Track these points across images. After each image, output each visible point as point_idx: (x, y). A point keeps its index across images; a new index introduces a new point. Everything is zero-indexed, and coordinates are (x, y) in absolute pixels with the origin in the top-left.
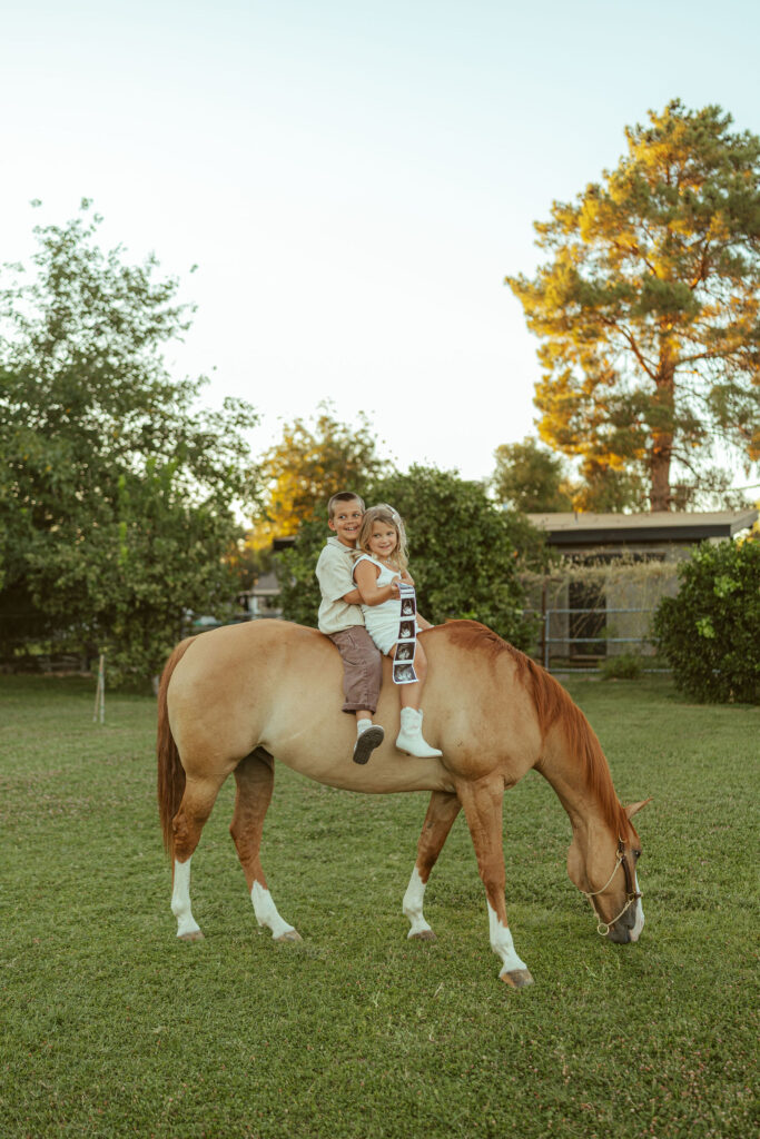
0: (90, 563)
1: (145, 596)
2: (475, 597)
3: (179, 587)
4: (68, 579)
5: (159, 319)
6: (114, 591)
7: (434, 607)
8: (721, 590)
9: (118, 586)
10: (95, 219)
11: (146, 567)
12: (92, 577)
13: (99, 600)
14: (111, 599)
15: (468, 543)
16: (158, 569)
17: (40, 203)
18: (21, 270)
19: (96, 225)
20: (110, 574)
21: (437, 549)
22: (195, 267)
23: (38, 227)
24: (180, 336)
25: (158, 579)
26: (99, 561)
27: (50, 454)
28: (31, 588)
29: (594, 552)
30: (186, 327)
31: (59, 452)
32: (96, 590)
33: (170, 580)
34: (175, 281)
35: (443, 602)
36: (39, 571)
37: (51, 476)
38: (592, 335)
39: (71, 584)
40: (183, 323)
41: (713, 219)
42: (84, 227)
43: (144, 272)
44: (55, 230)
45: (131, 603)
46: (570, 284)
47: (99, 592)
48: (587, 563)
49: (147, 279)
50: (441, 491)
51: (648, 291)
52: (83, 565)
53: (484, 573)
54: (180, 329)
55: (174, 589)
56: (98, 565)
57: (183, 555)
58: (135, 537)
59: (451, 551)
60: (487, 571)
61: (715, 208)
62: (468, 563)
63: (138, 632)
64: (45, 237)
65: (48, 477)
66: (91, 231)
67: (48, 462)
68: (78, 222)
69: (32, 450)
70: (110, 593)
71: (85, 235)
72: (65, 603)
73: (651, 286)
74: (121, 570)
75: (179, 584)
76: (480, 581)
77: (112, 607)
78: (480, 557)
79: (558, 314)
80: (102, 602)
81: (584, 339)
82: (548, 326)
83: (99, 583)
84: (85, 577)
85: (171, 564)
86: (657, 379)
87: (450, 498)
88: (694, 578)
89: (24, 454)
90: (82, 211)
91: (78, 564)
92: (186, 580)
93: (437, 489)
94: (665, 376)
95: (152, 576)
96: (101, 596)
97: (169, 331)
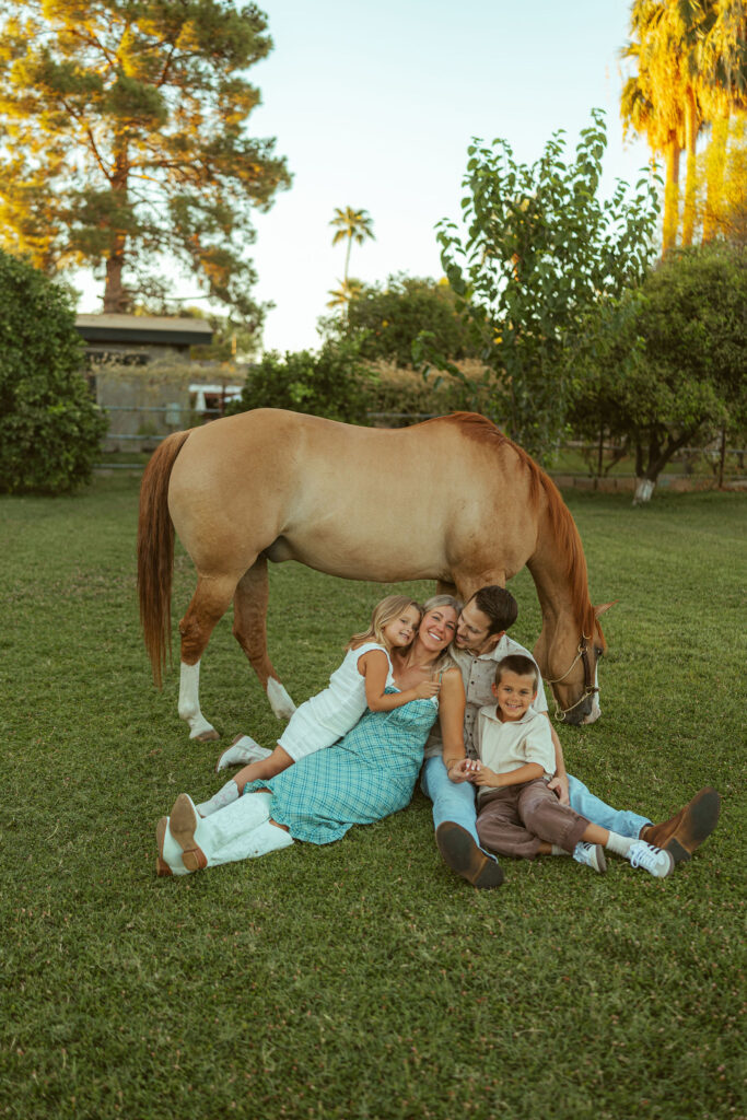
2: (54, 390)
7: (19, 399)
8: (297, 396)
15: (47, 333)
21: (14, 338)
29: (130, 352)
35: (28, 394)
38: (61, 123)
41: (184, 26)
46: (40, 63)
48: (126, 362)
50: (17, 275)
51: (120, 87)
53: (60, 367)
59: (27, 341)
60: (62, 363)
61: (188, 16)
62: (46, 353)
73: (125, 83)
76: (56, 374)
78: (59, 350)
79: (21, 94)
81: (55, 126)
82: (10, 105)
86: (113, 180)
87: (25, 284)
88: (265, 384)
93: (13, 274)
94: (120, 177)
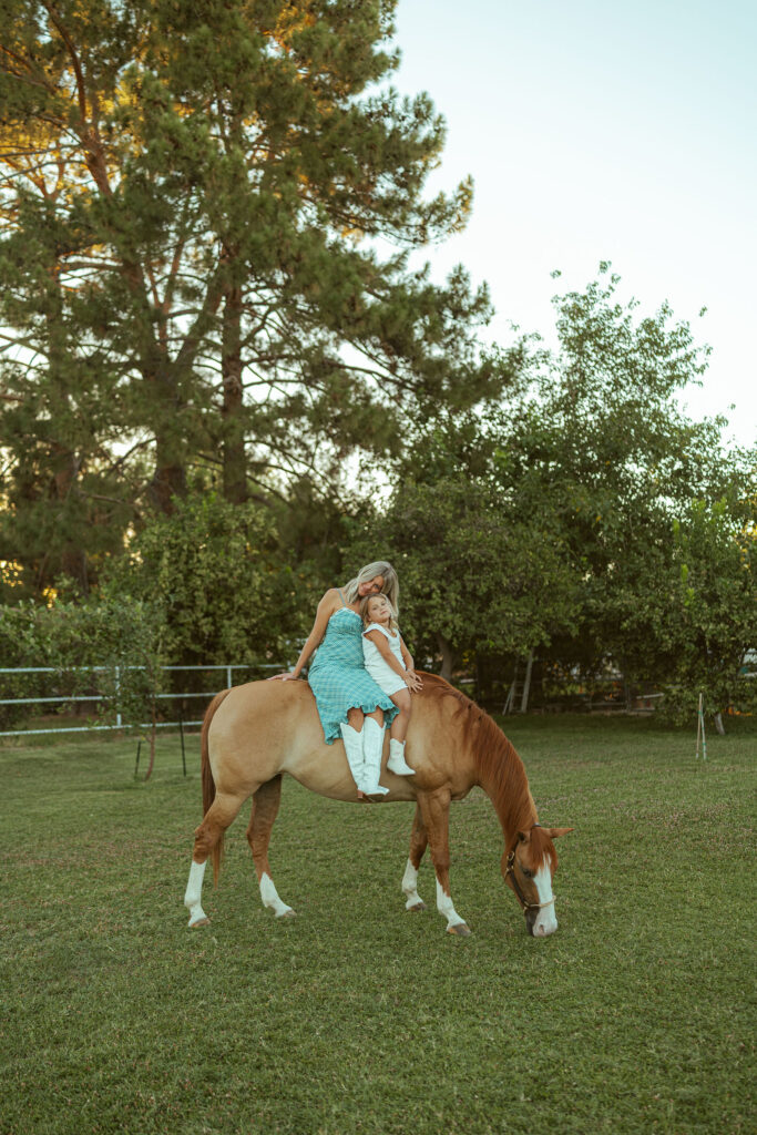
0: (653, 606)
1: (713, 636)
3: (746, 625)
4: (632, 622)
5: (672, 366)
6: (679, 632)
9: (683, 626)
10: (613, 278)
11: (711, 607)
12: (656, 619)
13: (666, 641)
14: (677, 640)
16: (724, 608)
17: (559, 273)
18: (539, 339)
19: (613, 285)
20: (673, 615)
22: (704, 310)
23: (556, 297)
24: (696, 380)
25: (724, 618)
26: (661, 604)
27: (599, 505)
28: (592, 632)
30: (701, 370)
31: (607, 502)
32: (662, 631)
33: (735, 618)
34: (685, 326)
36: (601, 614)
37: (602, 525)
39: (635, 626)
40: (698, 366)
42: (602, 287)
43: (658, 322)
44: (573, 296)
45: (700, 642)
47: (665, 633)
49: (661, 329)
52: (647, 607)
54: (695, 374)
55: (742, 626)
56: (661, 607)
57: (747, 594)
58: (693, 578)
64: (562, 304)
66: (610, 291)
68: (596, 285)
69: (584, 503)
70: (675, 633)
71: (603, 297)
75: (746, 622)
77: (679, 647)
80: (669, 643)
83: (664, 625)
84: (650, 619)
85: (735, 603)
90: (600, 274)
91: (641, 607)
95: (717, 616)
96: (667, 637)
97: (686, 376)
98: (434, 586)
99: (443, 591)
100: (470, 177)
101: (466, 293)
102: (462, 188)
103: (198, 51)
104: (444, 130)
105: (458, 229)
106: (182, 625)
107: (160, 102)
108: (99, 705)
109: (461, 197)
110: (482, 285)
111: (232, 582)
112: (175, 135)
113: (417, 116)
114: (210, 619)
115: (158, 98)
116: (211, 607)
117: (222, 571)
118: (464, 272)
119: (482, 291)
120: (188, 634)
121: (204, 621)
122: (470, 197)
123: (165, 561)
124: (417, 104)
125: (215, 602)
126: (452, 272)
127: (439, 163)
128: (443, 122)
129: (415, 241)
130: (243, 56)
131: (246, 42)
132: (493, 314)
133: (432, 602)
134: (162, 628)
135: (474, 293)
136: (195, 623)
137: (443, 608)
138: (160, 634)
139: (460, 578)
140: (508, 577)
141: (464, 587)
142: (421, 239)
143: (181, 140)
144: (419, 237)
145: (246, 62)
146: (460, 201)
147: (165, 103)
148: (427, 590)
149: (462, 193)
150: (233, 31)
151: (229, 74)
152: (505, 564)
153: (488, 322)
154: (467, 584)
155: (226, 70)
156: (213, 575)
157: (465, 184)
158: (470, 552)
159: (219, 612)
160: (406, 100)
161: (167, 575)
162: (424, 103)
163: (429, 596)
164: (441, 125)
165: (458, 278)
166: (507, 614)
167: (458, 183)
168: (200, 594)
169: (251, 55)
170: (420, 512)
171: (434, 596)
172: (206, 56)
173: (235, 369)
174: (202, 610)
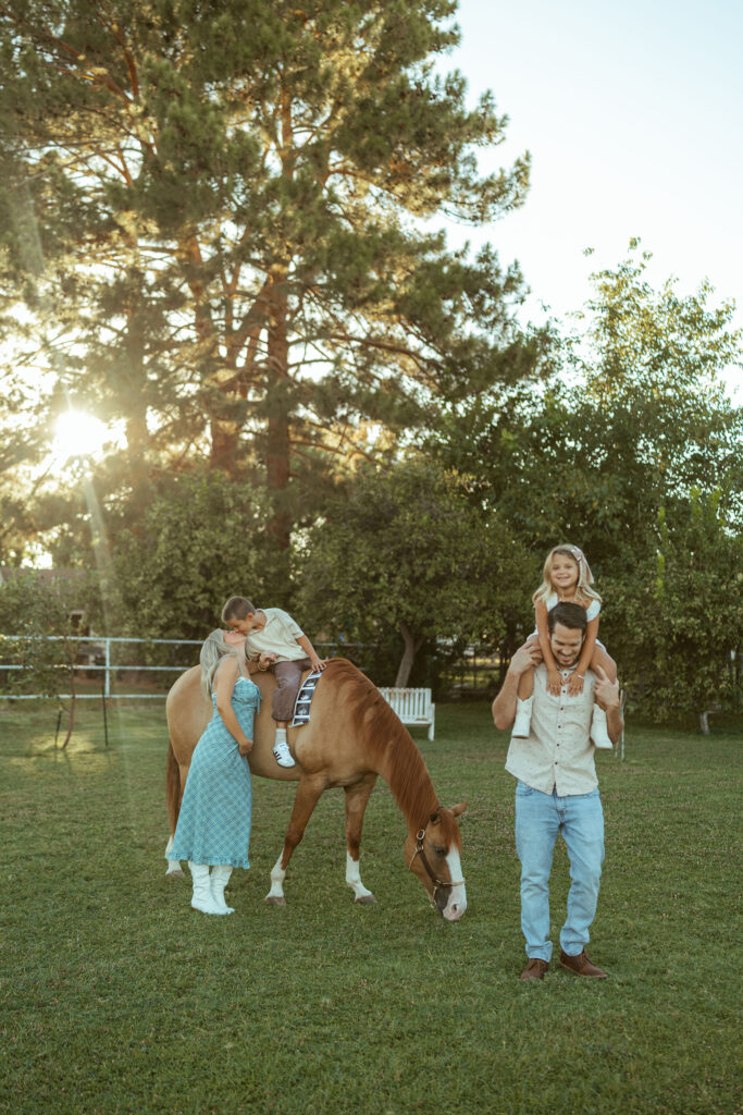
0: (629, 597)
1: (682, 630)
3: (719, 621)
4: (608, 613)
5: (715, 346)
6: (653, 624)
9: (657, 619)
10: (645, 256)
11: (683, 601)
12: (631, 610)
13: (638, 634)
14: (650, 633)
16: (697, 602)
17: (591, 251)
18: (581, 317)
19: (645, 262)
20: (649, 608)
23: (593, 275)
25: (697, 612)
26: (639, 595)
27: (596, 490)
31: (604, 489)
32: (634, 624)
33: (709, 614)
34: (731, 303)
37: (598, 511)
42: (635, 266)
43: (699, 301)
44: (607, 273)
45: (669, 638)
47: (638, 625)
49: (702, 307)
52: (622, 598)
55: (714, 623)
56: (638, 599)
57: (724, 587)
63: (681, 667)
64: (600, 282)
65: (595, 512)
66: (641, 269)
67: (594, 499)
68: (629, 262)
69: (579, 486)
70: (649, 626)
71: (635, 274)
72: (610, 636)
74: (658, 603)
75: (719, 618)
77: (651, 641)
80: (641, 636)
83: (638, 617)
84: (624, 611)
85: (709, 597)
89: (571, 492)
90: (631, 251)
91: (618, 597)
92: (726, 613)
95: (690, 609)
96: (640, 630)
97: (727, 357)
98: (381, 570)
99: (391, 575)
100: (527, 153)
101: (498, 273)
102: (518, 163)
103: (220, 39)
104: (493, 106)
105: (516, 205)
106: (180, 599)
107: (174, 91)
108: (9, 675)
109: (517, 174)
110: (513, 263)
111: (227, 559)
112: (181, 123)
113: (448, 94)
114: (207, 595)
115: (172, 87)
116: (209, 584)
117: (218, 549)
118: (492, 250)
119: (513, 269)
120: (185, 609)
121: (200, 597)
122: (526, 174)
123: (162, 537)
124: (448, 81)
125: (214, 579)
126: (480, 250)
127: (504, 139)
128: (492, 98)
129: (475, 218)
130: (262, 42)
131: (266, 28)
132: (529, 292)
133: (377, 586)
134: (155, 602)
135: (504, 273)
136: (192, 598)
137: (390, 593)
138: (153, 608)
139: (410, 563)
140: (456, 562)
141: (413, 572)
142: (480, 216)
143: (188, 127)
144: (479, 214)
145: (266, 48)
146: (515, 179)
147: (180, 92)
148: (373, 573)
149: (519, 169)
150: (255, 18)
151: (248, 60)
152: (456, 549)
153: (523, 300)
154: (416, 568)
155: (246, 56)
156: (207, 552)
157: (522, 160)
158: (414, 536)
159: (217, 589)
160: (438, 78)
161: (164, 550)
162: (456, 80)
163: (376, 579)
164: (489, 101)
165: (486, 258)
166: (454, 601)
167: (515, 159)
168: (195, 570)
169: (271, 41)
170: (370, 495)
171: (381, 580)
172: (225, 44)
173: (280, 349)
174: (199, 586)
